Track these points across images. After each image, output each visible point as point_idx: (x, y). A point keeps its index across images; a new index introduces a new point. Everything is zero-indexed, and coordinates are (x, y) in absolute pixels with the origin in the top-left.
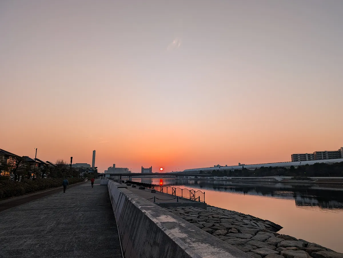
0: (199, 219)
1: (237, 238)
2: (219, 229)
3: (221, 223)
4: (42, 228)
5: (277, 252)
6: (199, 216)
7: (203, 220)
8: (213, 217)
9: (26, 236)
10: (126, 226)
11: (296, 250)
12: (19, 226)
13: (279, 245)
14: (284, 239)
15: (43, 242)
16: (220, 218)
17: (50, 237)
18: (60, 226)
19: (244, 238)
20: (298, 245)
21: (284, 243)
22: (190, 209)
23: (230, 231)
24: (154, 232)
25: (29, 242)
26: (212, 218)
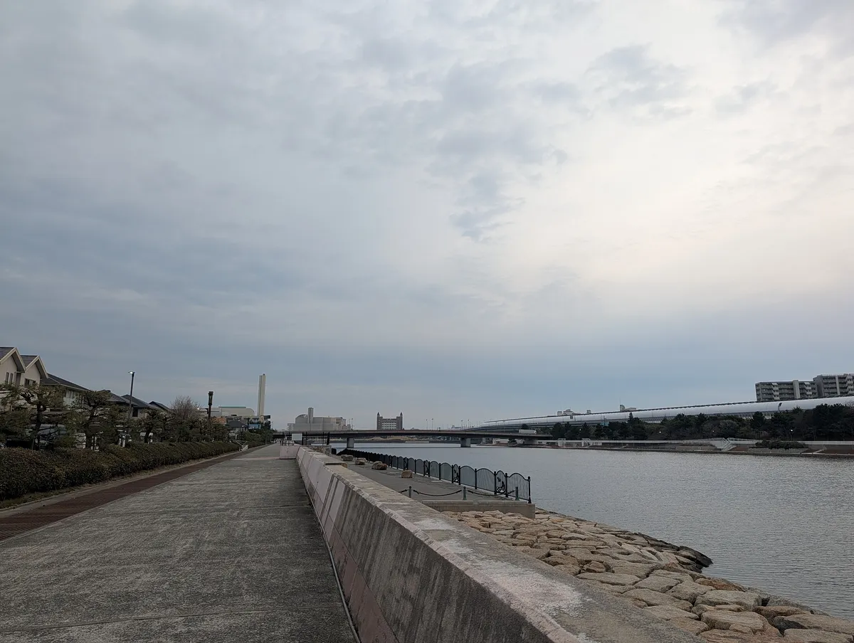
0: (515, 541)
1: (602, 582)
2: (562, 564)
3: (566, 549)
4: (165, 552)
5: (694, 615)
6: (514, 534)
7: (524, 542)
8: (549, 537)
9: (138, 566)
10: (349, 545)
11: (739, 610)
12: (116, 547)
13: (699, 599)
14: (713, 588)
15: (175, 579)
16: (564, 539)
17: (188, 568)
18: (206, 548)
19: (617, 584)
20: (745, 601)
21: (713, 595)
22: (494, 516)
23: (586, 567)
24: (409, 549)
25: (146, 578)
26: (546, 537)
